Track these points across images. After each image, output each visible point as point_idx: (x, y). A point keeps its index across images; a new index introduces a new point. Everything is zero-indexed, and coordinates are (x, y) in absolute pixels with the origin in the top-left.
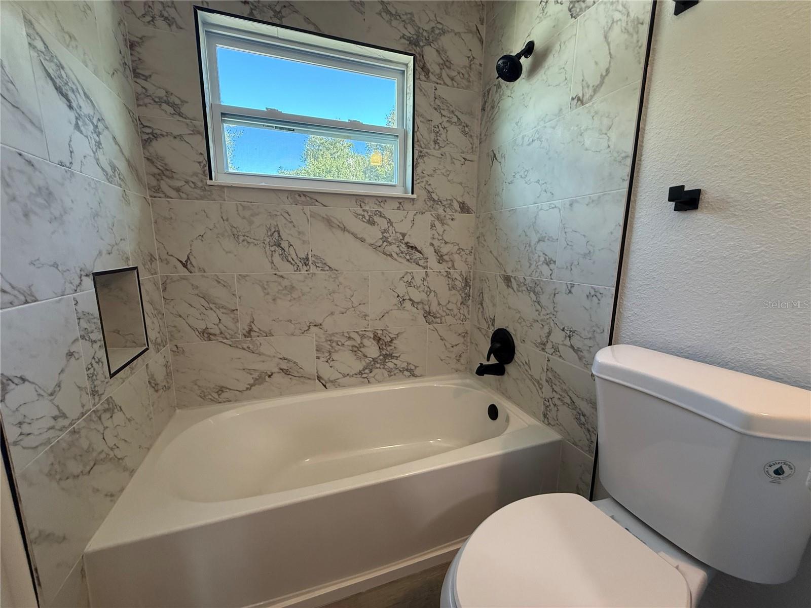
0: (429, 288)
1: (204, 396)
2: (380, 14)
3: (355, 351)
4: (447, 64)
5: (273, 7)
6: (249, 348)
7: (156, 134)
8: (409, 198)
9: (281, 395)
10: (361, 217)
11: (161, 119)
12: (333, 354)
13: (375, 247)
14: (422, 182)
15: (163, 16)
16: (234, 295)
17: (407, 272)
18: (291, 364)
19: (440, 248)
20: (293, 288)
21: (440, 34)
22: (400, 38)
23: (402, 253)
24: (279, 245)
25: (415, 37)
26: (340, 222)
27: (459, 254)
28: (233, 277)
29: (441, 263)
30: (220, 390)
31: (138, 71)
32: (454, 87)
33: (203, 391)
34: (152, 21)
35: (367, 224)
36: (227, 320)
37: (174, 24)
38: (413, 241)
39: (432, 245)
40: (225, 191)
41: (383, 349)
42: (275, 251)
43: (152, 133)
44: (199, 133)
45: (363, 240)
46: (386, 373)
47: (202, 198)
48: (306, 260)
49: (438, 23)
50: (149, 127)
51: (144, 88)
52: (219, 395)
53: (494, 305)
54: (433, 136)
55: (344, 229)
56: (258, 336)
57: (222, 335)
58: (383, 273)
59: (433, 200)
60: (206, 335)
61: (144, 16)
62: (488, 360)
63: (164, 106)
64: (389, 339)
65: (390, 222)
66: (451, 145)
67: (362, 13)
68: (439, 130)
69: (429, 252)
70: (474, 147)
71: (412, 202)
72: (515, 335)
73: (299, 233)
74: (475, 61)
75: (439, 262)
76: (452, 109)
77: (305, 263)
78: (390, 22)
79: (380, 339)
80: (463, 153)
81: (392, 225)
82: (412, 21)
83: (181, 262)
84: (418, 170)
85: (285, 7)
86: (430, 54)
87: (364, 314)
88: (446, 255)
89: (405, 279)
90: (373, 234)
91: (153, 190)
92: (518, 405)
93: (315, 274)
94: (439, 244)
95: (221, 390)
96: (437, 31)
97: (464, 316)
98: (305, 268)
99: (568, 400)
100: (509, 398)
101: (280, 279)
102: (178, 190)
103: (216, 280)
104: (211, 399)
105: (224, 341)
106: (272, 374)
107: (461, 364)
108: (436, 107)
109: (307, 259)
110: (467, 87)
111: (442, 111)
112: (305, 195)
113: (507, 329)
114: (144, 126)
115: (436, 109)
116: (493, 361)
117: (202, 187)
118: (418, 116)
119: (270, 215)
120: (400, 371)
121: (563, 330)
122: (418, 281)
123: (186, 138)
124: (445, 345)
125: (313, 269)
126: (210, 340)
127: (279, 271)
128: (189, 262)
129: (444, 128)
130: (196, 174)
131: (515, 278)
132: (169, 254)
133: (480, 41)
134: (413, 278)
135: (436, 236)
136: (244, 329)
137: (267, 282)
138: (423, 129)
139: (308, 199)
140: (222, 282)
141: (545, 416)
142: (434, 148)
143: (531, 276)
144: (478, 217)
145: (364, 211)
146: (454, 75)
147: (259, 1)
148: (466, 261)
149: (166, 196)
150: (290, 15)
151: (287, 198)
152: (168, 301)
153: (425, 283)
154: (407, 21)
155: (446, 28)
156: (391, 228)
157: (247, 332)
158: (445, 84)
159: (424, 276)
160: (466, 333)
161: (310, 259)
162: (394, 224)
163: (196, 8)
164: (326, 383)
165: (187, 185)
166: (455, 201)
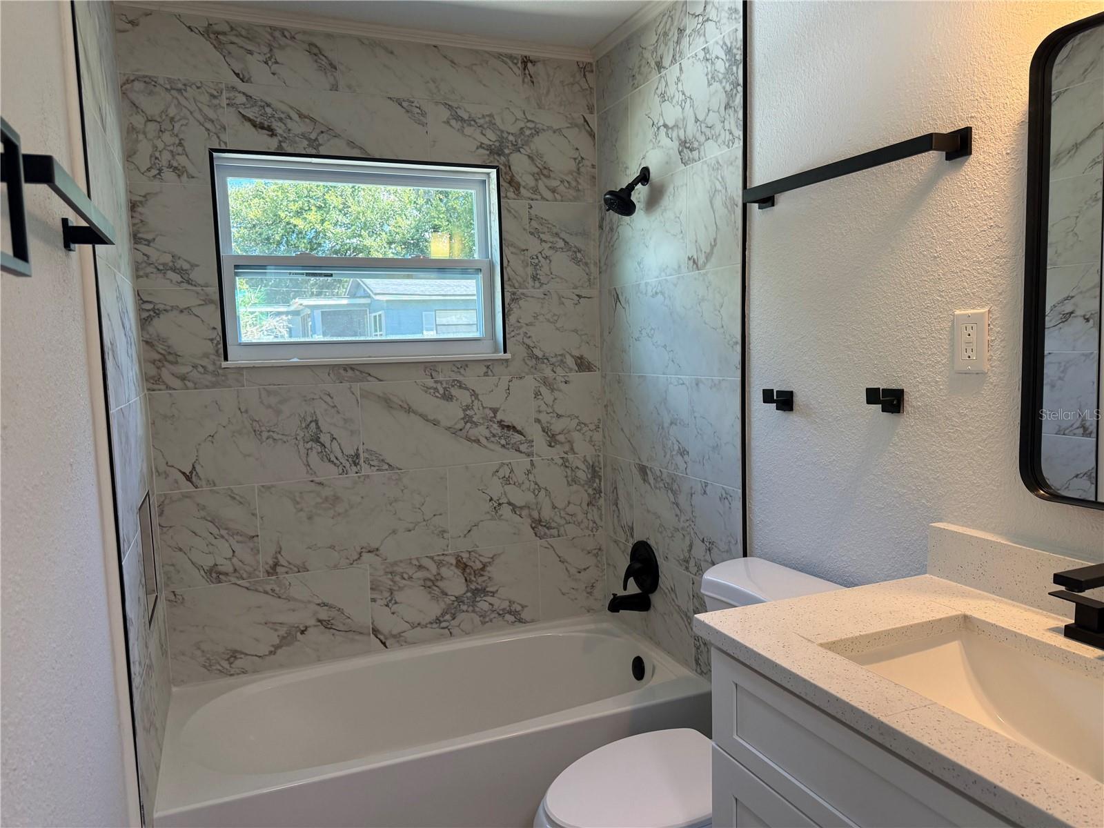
0: (536, 484)
1: (210, 666)
2: (448, 122)
3: (430, 587)
4: (545, 172)
5: (306, 135)
6: (273, 590)
7: (158, 309)
8: (501, 360)
9: (319, 660)
10: (432, 391)
11: (166, 290)
12: (395, 593)
13: (454, 432)
14: (519, 334)
15: (171, 167)
16: (253, 514)
17: (503, 464)
18: (334, 613)
19: (551, 424)
20: (337, 499)
21: (532, 135)
22: (477, 148)
23: (494, 436)
24: (318, 440)
25: (497, 144)
26: (402, 401)
27: (579, 430)
28: (253, 490)
29: (553, 447)
30: (232, 656)
31: (140, 235)
32: (556, 200)
33: (208, 659)
34: (159, 174)
35: (443, 401)
36: (243, 552)
37: (185, 174)
38: (509, 420)
39: (538, 421)
40: (245, 373)
41: (471, 581)
42: (311, 449)
43: (153, 310)
44: (212, 302)
45: (435, 423)
46: (477, 619)
47: (214, 385)
48: (355, 459)
49: (529, 121)
50: (150, 302)
51: (146, 255)
52: (231, 663)
53: (631, 506)
54: (530, 270)
55: (409, 410)
56: (287, 573)
57: (237, 574)
58: (467, 469)
59: (535, 359)
60: (214, 575)
61: (149, 170)
62: (625, 588)
63: (170, 274)
64: (479, 566)
65: (474, 394)
66: (558, 280)
67: (424, 125)
68: (539, 262)
69: (535, 432)
70: (592, 277)
71: (505, 364)
72: (658, 550)
73: (345, 420)
74: (586, 162)
75: (550, 446)
76: (555, 230)
77: (354, 462)
78: (461, 130)
79: (466, 566)
80: (576, 287)
81: (477, 397)
82: (492, 124)
83: (184, 473)
84: (512, 319)
85: (322, 132)
86: (520, 164)
87: (440, 529)
88: (560, 434)
89: (501, 474)
90: (451, 413)
91: (152, 381)
92: (669, 653)
93: (368, 475)
94: (548, 419)
95: (234, 655)
96: (528, 132)
97: (595, 523)
98: (354, 469)
100: (658, 644)
101: (319, 488)
102: (183, 378)
103: (230, 496)
104: (219, 670)
105: (239, 582)
106: (306, 628)
107: (596, 599)
108: (532, 231)
109: (357, 456)
110: (576, 199)
111: (541, 235)
112: (352, 369)
113: (648, 541)
114: (145, 302)
115: (532, 234)
116: (633, 588)
117: (214, 371)
118: (508, 247)
119: (305, 401)
120: (500, 614)
121: (703, 541)
122: (519, 475)
123: (196, 311)
124: (567, 569)
125: (365, 470)
126: (220, 582)
127: (317, 477)
128: (194, 473)
129: (546, 258)
130: (206, 355)
131: (650, 469)
132: (169, 464)
133: (590, 135)
134: (512, 471)
135: (543, 407)
136: (267, 564)
137: (301, 493)
138: (515, 262)
139: (358, 373)
140: (238, 497)
141: (697, 661)
142: (533, 287)
143: (666, 468)
144: (604, 377)
145: (436, 382)
146: (556, 185)
147: (289, 130)
148: (591, 441)
149: (168, 388)
150: (328, 140)
151: (329, 374)
152: (165, 530)
153: (531, 477)
154: (485, 126)
155: (539, 126)
156: (476, 402)
157: (271, 567)
158: (543, 198)
159: (529, 467)
160: (600, 549)
161: (362, 455)
162: (480, 397)
163: (212, 151)
164: (386, 639)
165: (195, 371)
166: (568, 356)
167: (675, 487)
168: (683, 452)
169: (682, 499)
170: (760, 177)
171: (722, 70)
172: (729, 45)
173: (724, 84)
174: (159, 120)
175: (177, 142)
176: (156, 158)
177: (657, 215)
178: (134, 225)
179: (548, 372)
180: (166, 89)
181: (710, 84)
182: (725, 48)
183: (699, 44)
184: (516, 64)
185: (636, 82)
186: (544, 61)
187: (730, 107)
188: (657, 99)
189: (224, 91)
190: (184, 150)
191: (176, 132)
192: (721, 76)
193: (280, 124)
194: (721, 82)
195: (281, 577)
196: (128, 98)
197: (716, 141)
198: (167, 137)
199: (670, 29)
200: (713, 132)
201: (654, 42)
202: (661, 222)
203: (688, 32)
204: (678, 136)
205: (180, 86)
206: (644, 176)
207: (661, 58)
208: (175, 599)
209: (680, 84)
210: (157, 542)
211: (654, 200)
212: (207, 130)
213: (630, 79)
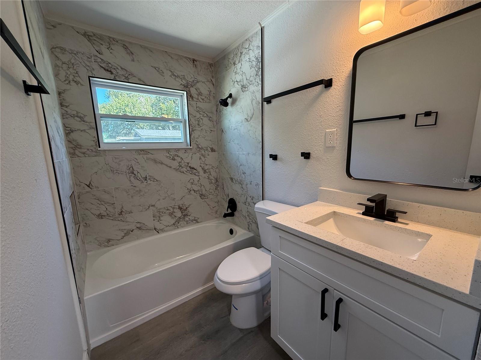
0: (201, 184)
1: (101, 245)
2: (171, 76)
3: (171, 215)
4: (200, 94)
5: (124, 75)
6: (121, 220)
7: (72, 130)
8: (189, 148)
9: (138, 239)
10: (169, 158)
11: (75, 124)
12: (161, 217)
13: (176, 170)
14: (194, 141)
15: (74, 81)
16: (113, 197)
17: (191, 179)
18: (142, 225)
20: (140, 190)
21: (196, 83)
22: (180, 85)
23: (188, 171)
24: (133, 173)
25: (186, 84)
26: (160, 161)
27: (212, 169)
28: (112, 189)
29: (205, 173)
30: (108, 241)
31: (63, 104)
32: (204, 102)
33: (100, 243)
34: (69, 83)
35: (172, 161)
36: (110, 209)
37: (79, 84)
38: (192, 166)
39: (200, 166)
40: (107, 152)
41: (183, 212)
42: (131, 176)
43: (70, 130)
44: (93, 128)
45: (170, 167)
46: (185, 223)
47: (96, 156)
48: (146, 179)
49: (195, 78)
50: (69, 127)
51: (66, 111)
52: (108, 243)
53: (228, 189)
54: (197, 122)
55: (162, 163)
56: (125, 214)
57: (108, 216)
58: (180, 180)
59: (199, 148)
60: (100, 216)
61: (65, 81)
62: (227, 211)
63: (76, 118)
64: (185, 208)
65: (182, 159)
66: (205, 125)
67: (164, 76)
69: (200, 169)
70: (214, 125)
71: (191, 150)
72: (236, 200)
73: (142, 167)
74: (212, 92)
75: (204, 173)
76: (204, 111)
77: (145, 179)
78: (175, 79)
79: (181, 208)
80: (210, 128)
82: (184, 78)
83: (87, 185)
84: (192, 136)
85: (129, 75)
86: (193, 91)
87: (173, 198)
88: (207, 170)
89: (190, 181)
90: (175, 164)
91: (72, 154)
92: (240, 227)
93: (150, 184)
94: (204, 166)
95: (109, 241)
96: (195, 82)
97: (217, 194)
99: (254, 221)
100: (237, 225)
101: (135, 188)
102: (84, 153)
103: (104, 191)
104: (104, 246)
105: (109, 218)
106: (133, 230)
107: (218, 215)
109: (146, 177)
110: (209, 102)
111: (200, 112)
112: (143, 151)
113: (234, 198)
114: (66, 127)
115: (197, 112)
116: (229, 211)
117: (95, 151)
118: (190, 115)
119: (128, 161)
120: (191, 221)
121: (250, 197)
122: (196, 182)
123: (87, 131)
124: (210, 207)
125: (149, 182)
126: (102, 218)
127: (134, 184)
128: (90, 185)
129: (201, 119)
130: (92, 146)
131: (234, 178)
132: (81, 182)
133: (213, 84)
134: (194, 181)
135: (202, 162)
136: (119, 212)
137: (129, 189)
138: (192, 120)
139: (145, 152)
140: (107, 192)
141: (248, 228)
142: (198, 127)
143: (239, 178)
144: (219, 153)
145: (170, 155)
146: (203, 98)
147: (118, 73)
148: (215, 172)
149: (78, 156)
150: (132, 78)
151: (136, 152)
152: (80, 203)
153: (199, 182)
154: (182, 78)
155: (199, 80)
156: (182, 161)
157: (120, 213)
158: (200, 102)
159: (199, 179)
160: (219, 201)
161: (148, 177)
162: (183, 159)
163: (89, 77)
164: (158, 230)
165: (88, 151)
166: (208, 148)
167: (242, 183)
168: (244, 173)
169: (244, 186)
170: (266, 95)
171: (255, 64)
172: (257, 57)
173: (255, 68)
174: (67, 63)
175: (76, 72)
176: (68, 77)
177: (235, 107)
178: (60, 100)
179: (203, 152)
180: (70, 53)
181: (251, 69)
182: (255, 58)
183: (247, 57)
184: (191, 61)
185: (227, 69)
186: (199, 61)
187: (257, 75)
188: (234, 74)
189: (93, 57)
190: (78, 75)
191: (75, 69)
192: (254, 66)
193: (114, 70)
194: (254, 68)
195: (124, 215)
196: (54, 54)
197: (253, 85)
198: (71, 70)
199: (238, 53)
200: (252, 83)
201: (233, 57)
202: (236, 109)
203: (243, 53)
204: (241, 84)
205: (75, 52)
206: (230, 96)
207: (235, 61)
208: (86, 225)
209: (241, 69)
210: (78, 208)
211: (234, 103)
212: (87, 69)
213: (225, 68)
